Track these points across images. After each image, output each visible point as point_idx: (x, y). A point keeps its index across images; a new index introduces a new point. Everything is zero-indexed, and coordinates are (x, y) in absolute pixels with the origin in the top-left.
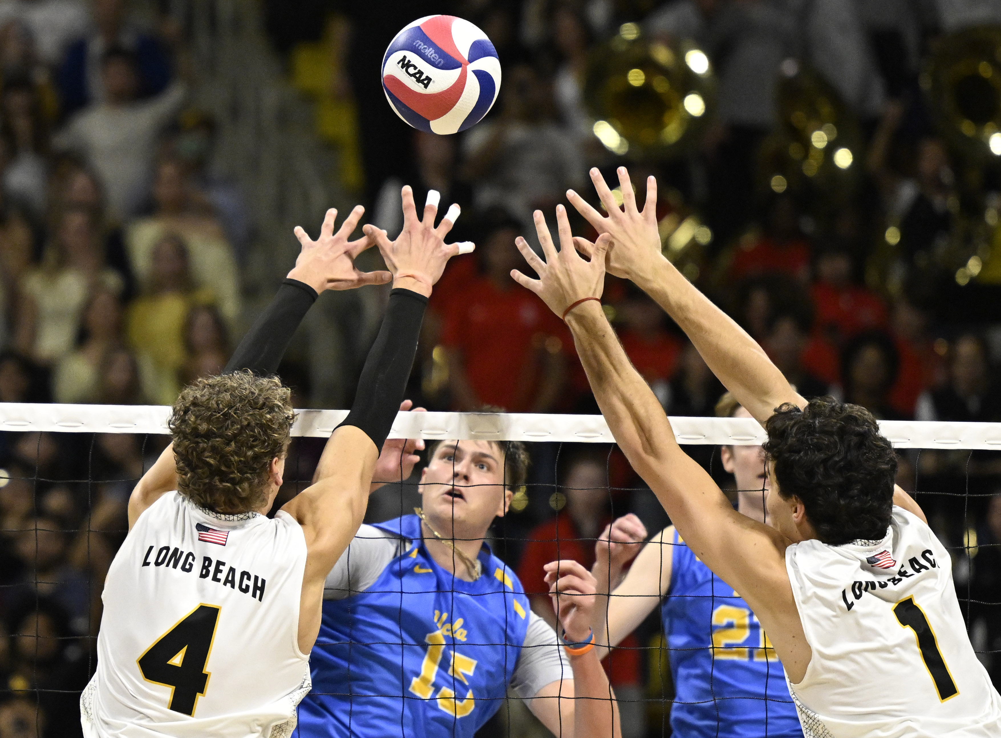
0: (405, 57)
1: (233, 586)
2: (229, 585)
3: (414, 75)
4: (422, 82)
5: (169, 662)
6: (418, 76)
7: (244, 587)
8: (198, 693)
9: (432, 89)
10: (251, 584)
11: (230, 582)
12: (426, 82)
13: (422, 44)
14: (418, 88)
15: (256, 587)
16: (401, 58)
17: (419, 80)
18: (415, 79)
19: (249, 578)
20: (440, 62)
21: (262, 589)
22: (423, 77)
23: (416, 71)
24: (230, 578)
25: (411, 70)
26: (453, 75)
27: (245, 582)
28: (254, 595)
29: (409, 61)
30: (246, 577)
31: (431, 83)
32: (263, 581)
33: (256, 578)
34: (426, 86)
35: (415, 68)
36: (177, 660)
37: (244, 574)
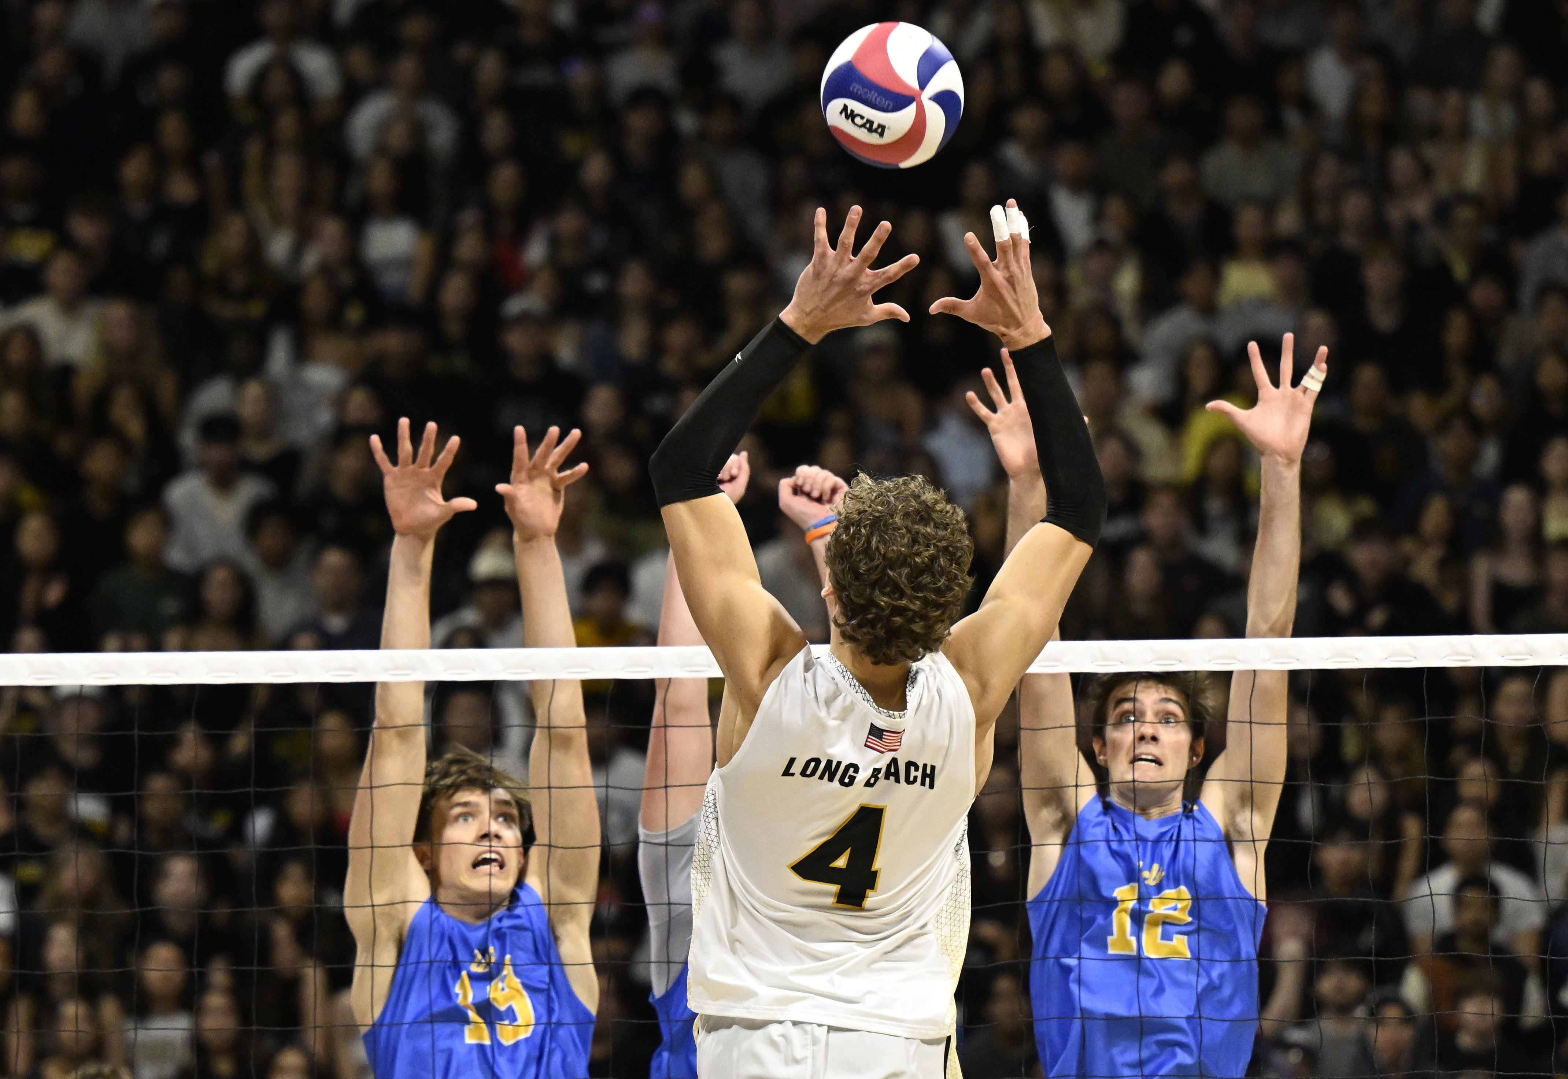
0: (845, 107)
1: (897, 780)
2: (892, 778)
3: (863, 126)
4: (876, 131)
5: (832, 865)
6: (868, 126)
7: (912, 779)
8: (868, 890)
9: (889, 137)
10: (919, 774)
11: (893, 774)
12: (879, 130)
13: (861, 89)
14: (873, 139)
15: (924, 775)
16: (842, 107)
17: (870, 130)
18: (866, 131)
19: (917, 769)
20: (889, 105)
21: (932, 777)
22: (875, 126)
23: (865, 120)
24: (893, 770)
25: (858, 120)
26: (908, 114)
27: (913, 773)
28: (923, 784)
29: (852, 111)
30: (912, 768)
31: (886, 130)
32: (933, 768)
33: (925, 766)
34: (881, 135)
35: (862, 118)
36: (841, 862)
37: (909, 764)
